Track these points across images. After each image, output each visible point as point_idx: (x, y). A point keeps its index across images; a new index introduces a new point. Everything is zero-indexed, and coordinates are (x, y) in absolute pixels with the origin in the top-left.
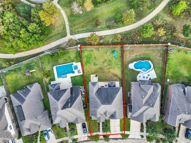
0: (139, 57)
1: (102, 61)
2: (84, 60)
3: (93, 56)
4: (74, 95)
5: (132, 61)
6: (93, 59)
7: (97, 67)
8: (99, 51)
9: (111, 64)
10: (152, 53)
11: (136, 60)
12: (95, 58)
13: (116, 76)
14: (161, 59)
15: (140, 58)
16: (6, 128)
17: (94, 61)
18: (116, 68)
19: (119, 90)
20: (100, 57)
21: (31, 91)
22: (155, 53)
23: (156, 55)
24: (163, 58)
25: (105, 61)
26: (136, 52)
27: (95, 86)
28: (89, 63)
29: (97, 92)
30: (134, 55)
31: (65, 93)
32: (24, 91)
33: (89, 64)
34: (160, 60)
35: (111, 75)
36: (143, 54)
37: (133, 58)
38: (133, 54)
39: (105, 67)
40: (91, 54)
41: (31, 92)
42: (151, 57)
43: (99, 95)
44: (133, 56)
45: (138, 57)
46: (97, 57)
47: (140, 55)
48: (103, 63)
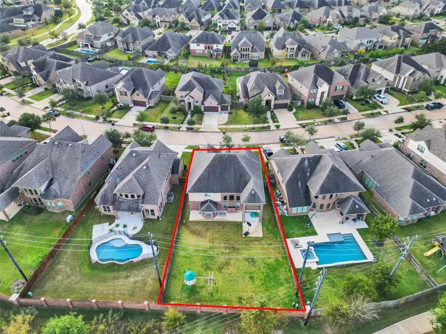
0: (121, 273)
1: (230, 267)
2: (283, 274)
3: (258, 282)
4: (300, 184)
5: (144, 263)
6: (259, 276)
7: (246, 254)
8: (240, 298)
9: (204, 258)
10: (77, 283)
11: (132, 266)
12: (252, 278)
13: (194, 232)
14: (61, 267)
15: (118, 270)
16: (429, 143)
17: (254, 269)
18: (191, 249)
19: (193, 187)
20: (235, 280)
21: (410, 197)
22: (69, 283)
23: (68, 277)
24: (53, 269)
25: (220, 269)
26: (123, 288)
27: (251, 192)
28: (268, 265)
29: (246, 184)
30: (132, 280)
31: (323, 185)
32: (428, 200)
33: (268, 261)
34: (66, 263)
35: (209, 234)
36: (105, 280)
37: (137, 272)
38: (136, 282)
39: (223, 253)
40: (266, 290)
41: (409, 194)
42: (86, 270)
43: (241, 175)
44: (136, 277)
45: (124, 274)
46: (247, 279)
47: (115, 278)
48: (227, 264)
